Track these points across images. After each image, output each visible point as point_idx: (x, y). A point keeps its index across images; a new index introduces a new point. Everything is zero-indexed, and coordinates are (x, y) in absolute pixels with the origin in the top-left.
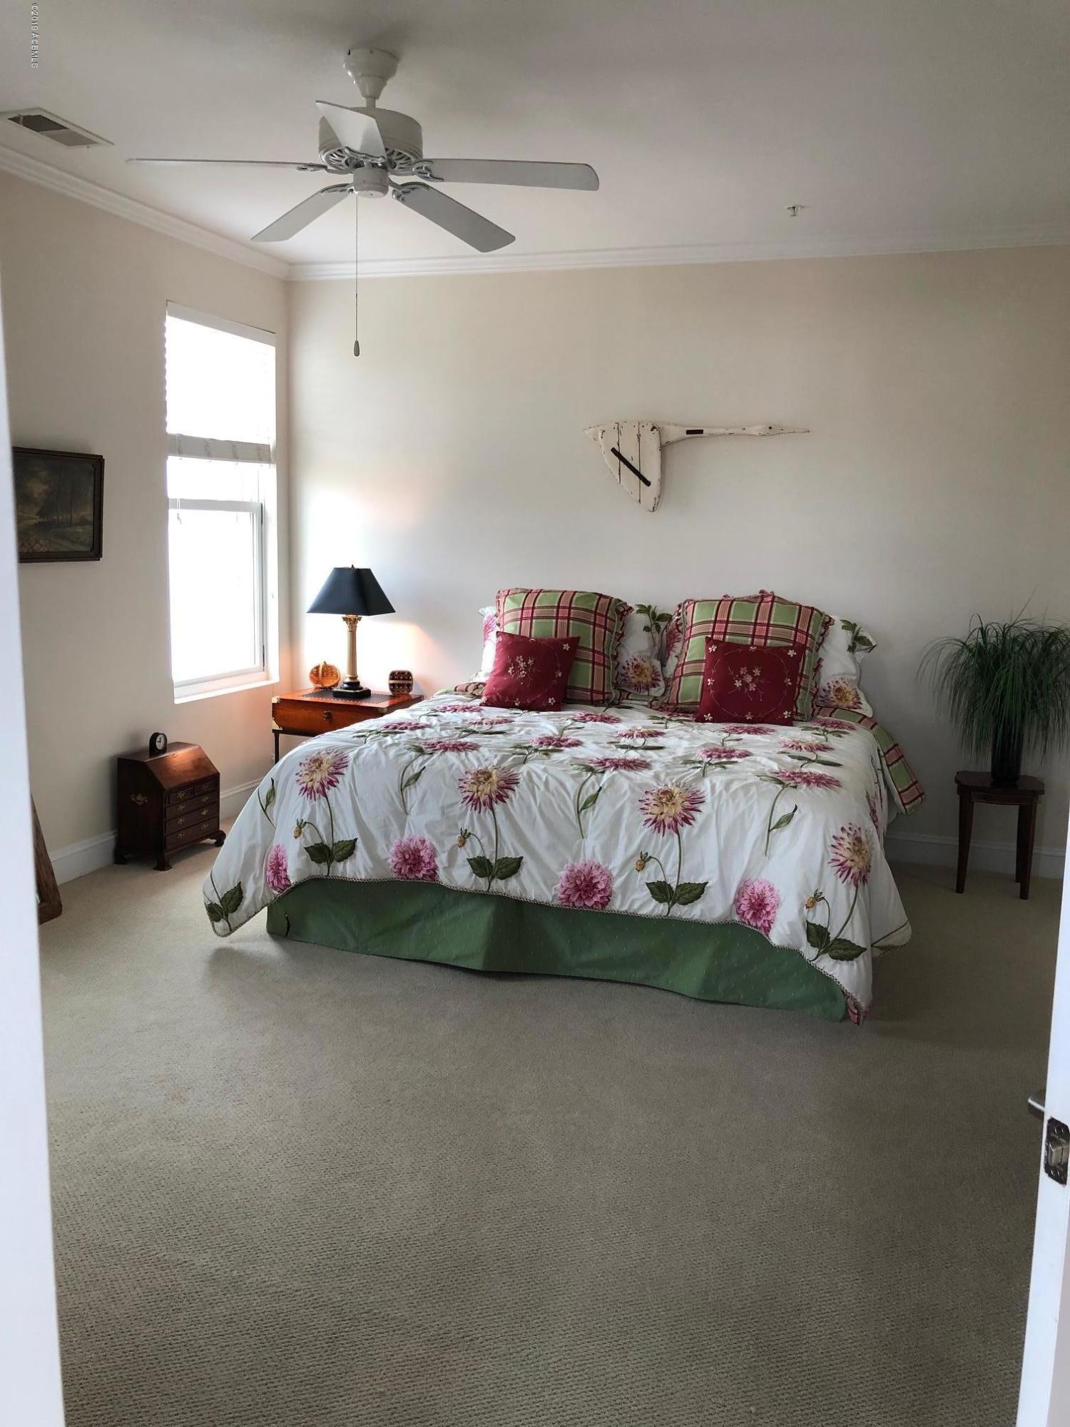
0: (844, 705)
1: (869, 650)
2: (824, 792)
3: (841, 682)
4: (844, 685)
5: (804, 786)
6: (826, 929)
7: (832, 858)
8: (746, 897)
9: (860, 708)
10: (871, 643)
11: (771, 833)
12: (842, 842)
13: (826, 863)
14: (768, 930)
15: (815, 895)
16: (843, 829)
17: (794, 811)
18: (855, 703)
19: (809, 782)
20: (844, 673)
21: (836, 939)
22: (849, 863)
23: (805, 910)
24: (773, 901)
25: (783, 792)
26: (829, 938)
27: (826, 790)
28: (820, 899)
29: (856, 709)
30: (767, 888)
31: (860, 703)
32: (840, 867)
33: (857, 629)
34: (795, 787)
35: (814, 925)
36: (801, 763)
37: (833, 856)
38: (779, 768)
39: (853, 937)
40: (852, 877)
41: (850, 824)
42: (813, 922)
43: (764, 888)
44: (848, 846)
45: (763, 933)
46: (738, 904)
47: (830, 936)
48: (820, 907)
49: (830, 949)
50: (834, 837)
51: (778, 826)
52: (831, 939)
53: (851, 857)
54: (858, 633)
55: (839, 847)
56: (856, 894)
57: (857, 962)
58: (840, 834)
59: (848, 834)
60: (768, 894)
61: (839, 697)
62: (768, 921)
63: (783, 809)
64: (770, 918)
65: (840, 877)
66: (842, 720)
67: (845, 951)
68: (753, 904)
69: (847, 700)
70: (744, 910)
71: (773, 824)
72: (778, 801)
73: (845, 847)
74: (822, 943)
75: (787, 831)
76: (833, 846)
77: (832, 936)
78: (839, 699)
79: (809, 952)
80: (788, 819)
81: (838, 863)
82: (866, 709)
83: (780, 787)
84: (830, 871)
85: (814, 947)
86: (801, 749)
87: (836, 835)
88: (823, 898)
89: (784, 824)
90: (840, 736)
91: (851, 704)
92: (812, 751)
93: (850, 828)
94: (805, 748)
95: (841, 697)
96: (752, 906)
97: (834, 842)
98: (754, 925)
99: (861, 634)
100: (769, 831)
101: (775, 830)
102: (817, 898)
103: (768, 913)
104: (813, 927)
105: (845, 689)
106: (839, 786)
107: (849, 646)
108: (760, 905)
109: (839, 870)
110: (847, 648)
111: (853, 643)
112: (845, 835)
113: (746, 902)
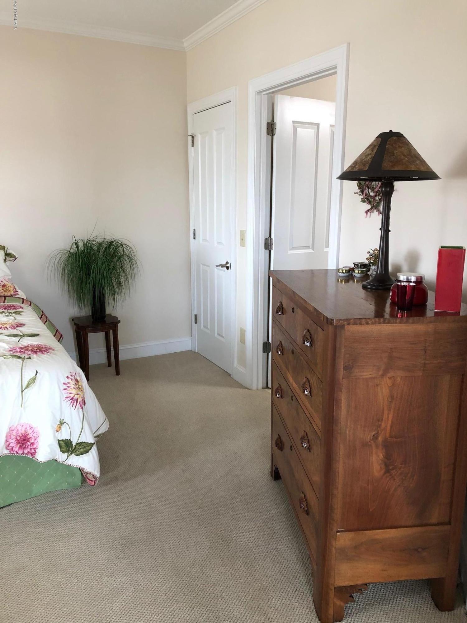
0: (9, 294)
1: (14, 260)
2: (48, 356)
3: (3, 280)
4: (6, 283)
5: (35, 356)
6: (70, 440)
7: (65, 397)
8: (12, 438)
9: (18, 294)
10: (15, 256)
11: (24, 392)
12: (69, 385)
13: (62, 401)
14: (33, 454)
15: (60, 422)
16: (68, 377)
17: (36, 374)
18: (14, 292)
19: (35, 352)
20: (4, 276)
21: (77, 444)
22: (76, 397)
23: (56, 434)
24: (34, 435)
25: (24, 364)
26: (72, 444)
27: (49, 355)
28: (63, 423)
29: (15, 295)
30: (28, 428)
31: (17, 291)
32: (71, 401)
33: (6, 249)
34: (30, 358)
35: (63, 440)
36: (17, 339)
37: (66, 395)
38: (9, 346)
39: (87, 440)
40: (79, 405)
41: (71, 372)
42: (62, 439)
43: (26, 428)
44: (74, 387)
45: (30, 456)
46: (8, 443)
47: (73, 443)
48: (64, 427)
49: (75, 451)
50: (64, 384)
51: (28, 386)
52: (74, 445)
53: (77, 392)
54: (7, 251)
55: (68, 389)
56: (83, 413)
57: (91, 452)
58: (67, 381)
59: (72, 379)
60: (30, 431)
61: (5, 290)
62: (34, 449)
63: (29, 375)
64: (35, 446)
65: (72, 406)
66: (13, 304)
67: (83, 448)
68: (18, 440)
69: (9, 291)
70: (12, 446)
71: (24, 386)
72: (23, 370)
73: (72, 388)
74: (69, 449)
75: (34, 389)
76: (65, 389)
77: (74, 444)
78: (4, 291)
79: (62, 457)
80: (34, 380)
81: (69, 399)
82: (21, 294)
83: (20, 360)
84: (67, 404)
85: (65, 453)
86: (7, 328)
87: (64, 382)
88: (65, 422)
89: (31, 385)
90: (21, 315)
91: (12, 293)
92: (15, 329)
93: (71, 375)
94: (10, 328)
95: (6, 290)
96: (18, 442)
97: (65, 387)
98: (22, 452)
99: (9, 251)
100: (22, 391)
101: (26, 390)
102: (62, 423)
103: (33, 444)
104: (62, 442)
105: (7, 284)
106: (53, 350)
107: (4, 259)
108: (24, 440)
109: (71, 402)
110: (3, 261)
111: (5, 257)
112: (70, 381)
113: (13, 441)
